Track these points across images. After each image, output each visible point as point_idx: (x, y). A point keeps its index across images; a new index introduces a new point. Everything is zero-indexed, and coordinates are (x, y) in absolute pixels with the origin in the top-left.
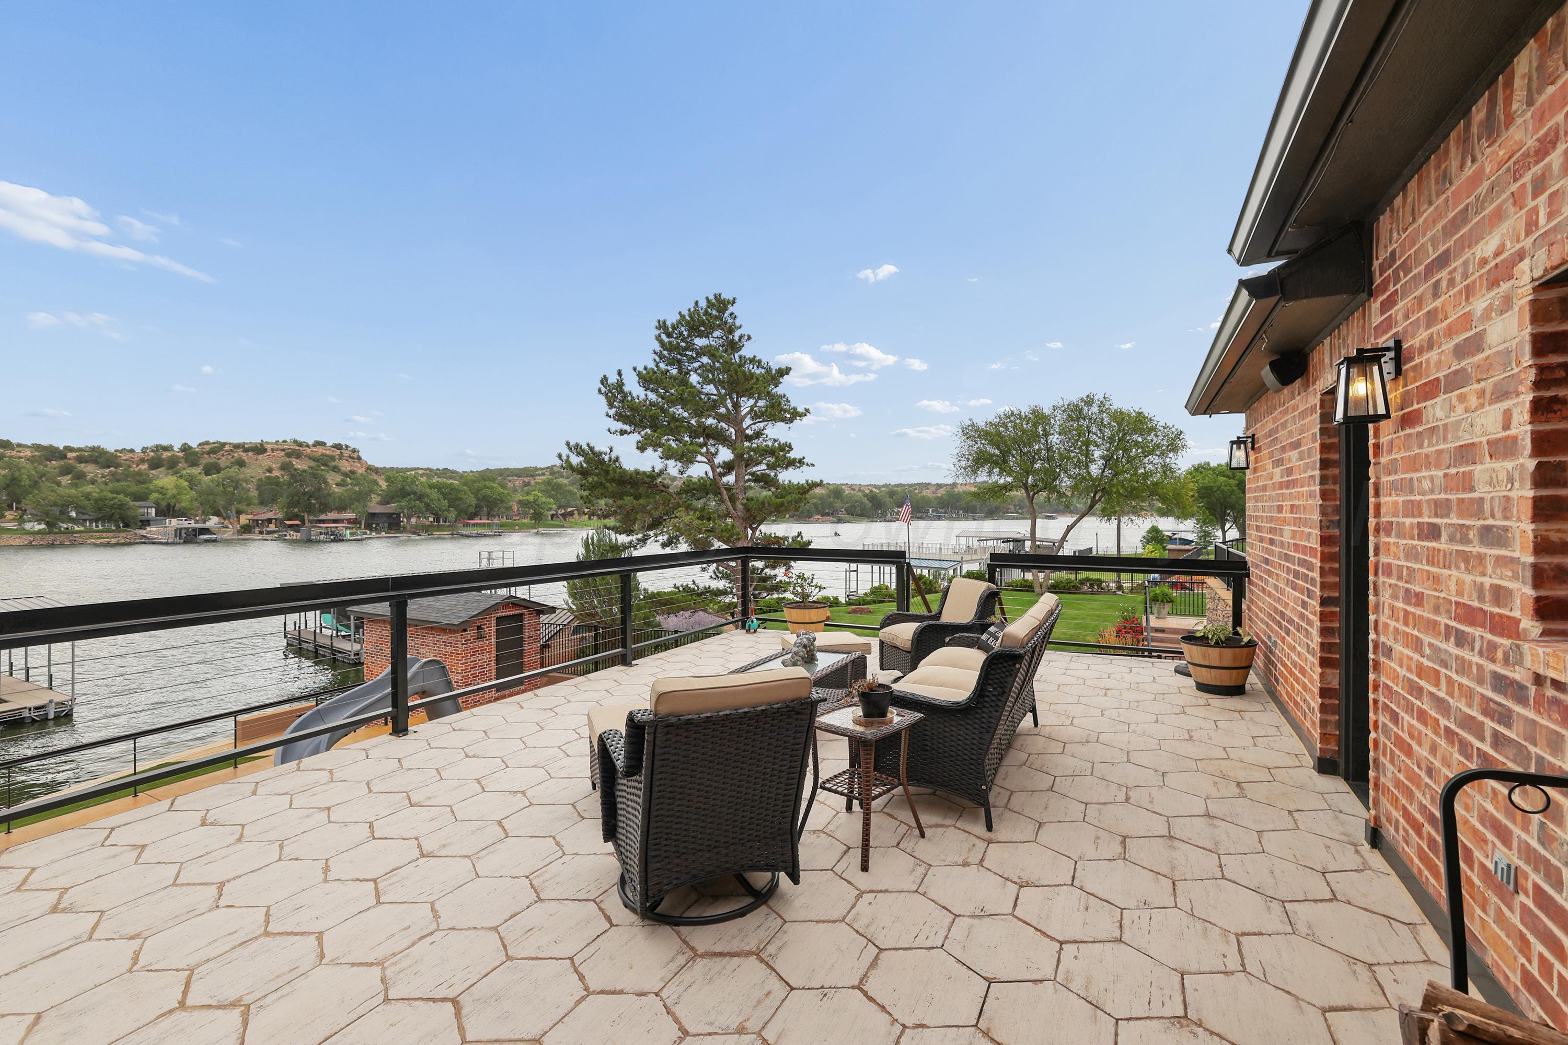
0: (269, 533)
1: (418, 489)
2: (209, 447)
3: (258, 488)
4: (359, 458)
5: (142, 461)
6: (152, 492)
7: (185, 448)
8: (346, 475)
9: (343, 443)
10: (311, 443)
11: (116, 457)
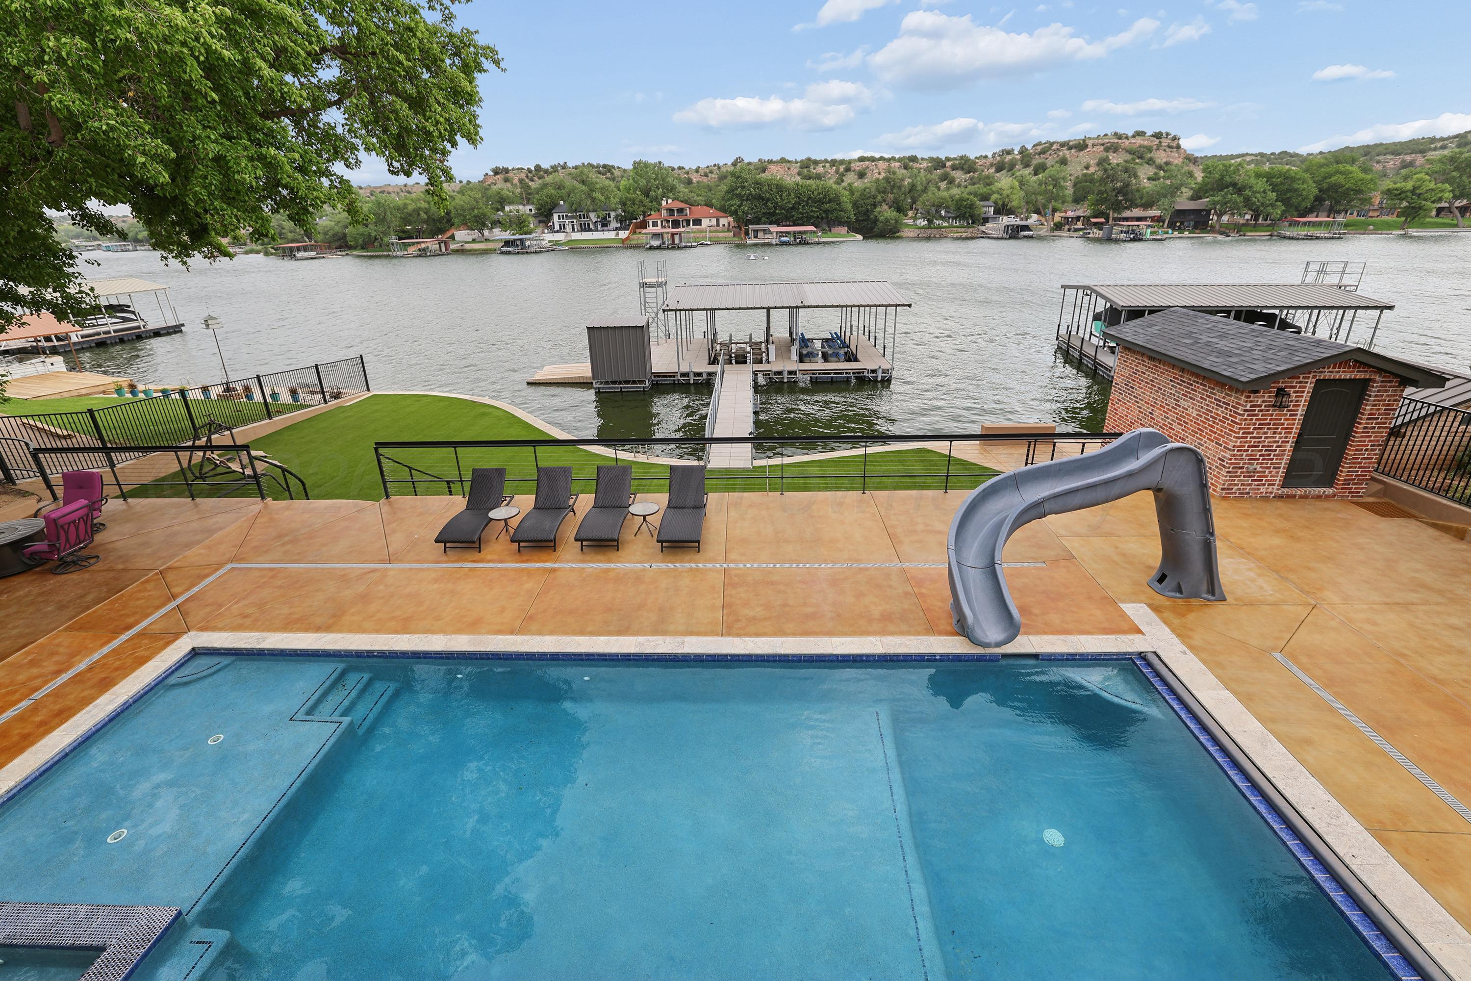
0: (1076, 230)
1: (1240, 179)
2: (1041, 147)
3: (1075, 185)
4: (1178, 147)
5: (992, 165)
6: (994, 192)
7: (1023, 151)
8: (1160, 168)
9: (1164, 131)
10: (1130, 134)
11: (975, 163)
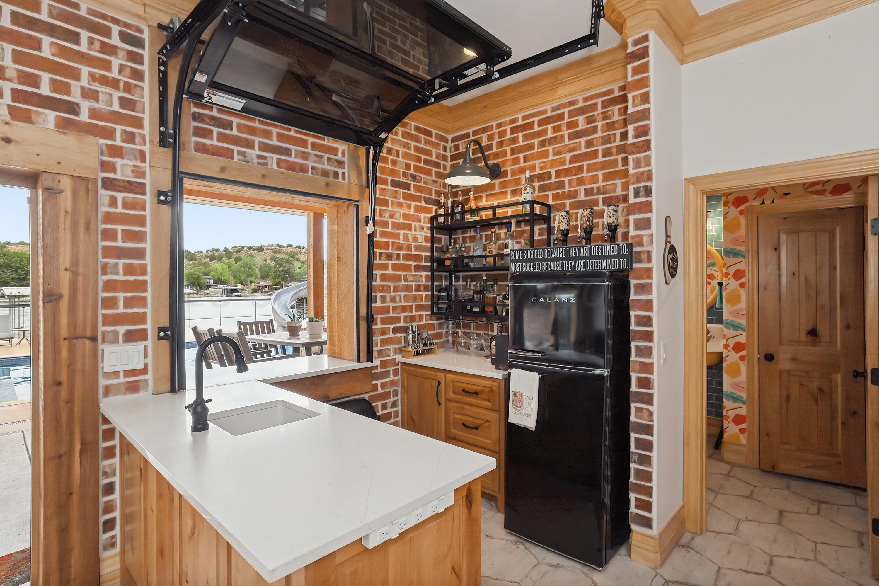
0: (266, 292)
2: (237, 248)
3: (260, 270)
5: (207, 257)
6: (211, 271)
7: (226, 250)
8: (303, 262)
9: (302, 245)
10: (285, 246)
11: (195, 255)
